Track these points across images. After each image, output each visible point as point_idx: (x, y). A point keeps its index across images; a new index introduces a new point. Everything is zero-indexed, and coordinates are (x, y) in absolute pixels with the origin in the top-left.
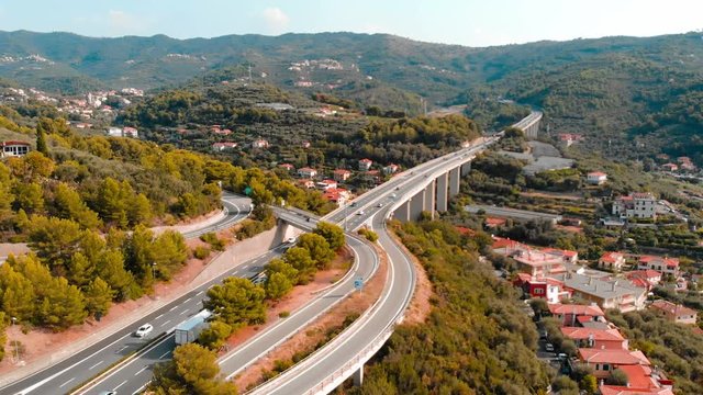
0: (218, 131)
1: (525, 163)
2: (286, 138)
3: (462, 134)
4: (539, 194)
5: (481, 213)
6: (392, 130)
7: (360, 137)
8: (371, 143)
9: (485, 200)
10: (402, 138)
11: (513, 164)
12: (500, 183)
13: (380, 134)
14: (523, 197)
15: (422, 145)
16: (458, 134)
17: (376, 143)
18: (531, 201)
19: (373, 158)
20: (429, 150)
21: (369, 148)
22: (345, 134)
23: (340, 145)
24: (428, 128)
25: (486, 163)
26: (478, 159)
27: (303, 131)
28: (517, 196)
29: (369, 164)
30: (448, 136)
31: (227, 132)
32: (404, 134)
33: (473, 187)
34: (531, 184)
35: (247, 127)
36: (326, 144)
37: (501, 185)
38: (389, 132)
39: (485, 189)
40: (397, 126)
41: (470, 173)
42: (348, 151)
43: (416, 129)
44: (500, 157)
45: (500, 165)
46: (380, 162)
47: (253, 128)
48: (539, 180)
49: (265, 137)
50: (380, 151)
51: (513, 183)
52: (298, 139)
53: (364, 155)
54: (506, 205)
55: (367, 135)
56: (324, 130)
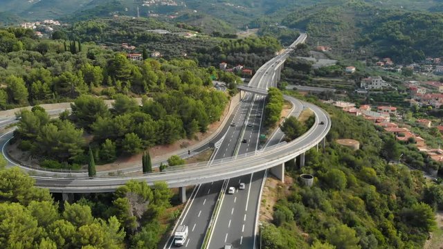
0: (127, 47)
1: (313, 62)
2: (171, 51)
3: (275, 47)
4: (322, 79)
5: (295, 89)
6: (235, 45)
7: (216, 49)
8: (225, 53)
9: (295, 83)
10: (242, 50)
11: (307, 63)
12: (301, 73)
13: (229, 48)
14: (314, 81)
15: (254, 54)
16: (273, 48)
17: (227, 53)
18: (319, 82)
19: (227, 62)
20: (259, 57)
21: (224, 56)
22: (207, 48)
23: (206, 55)
24: (256, 44)
25: (292, 63)
26: (287, 61)
27: (180, 46)
28: (311, 80)
29: (226, 66)
30: (268, 48)
31: (133, 47)
32: (243, 48)
33: (287, 76)
34: (317, 74)
35: (145, 44)
36: (196, 54)
37: (302, 75)
38: (234, 47)
39: (294, 77)
40: (238, 43)
41: (284, 69)
42: (211, 58)
43: (249, 44)
44: (299, 59)
45: (300, 64)
46: (231, 64)
47: (149, 45)
48: (322, 72)
49: (158, 50)
50: (230, 58)
51: (308, 73)
52: (178, 51)
53: (222, 60)
54: (306, 85)
55: (221, 48)
56: (194, 46)
